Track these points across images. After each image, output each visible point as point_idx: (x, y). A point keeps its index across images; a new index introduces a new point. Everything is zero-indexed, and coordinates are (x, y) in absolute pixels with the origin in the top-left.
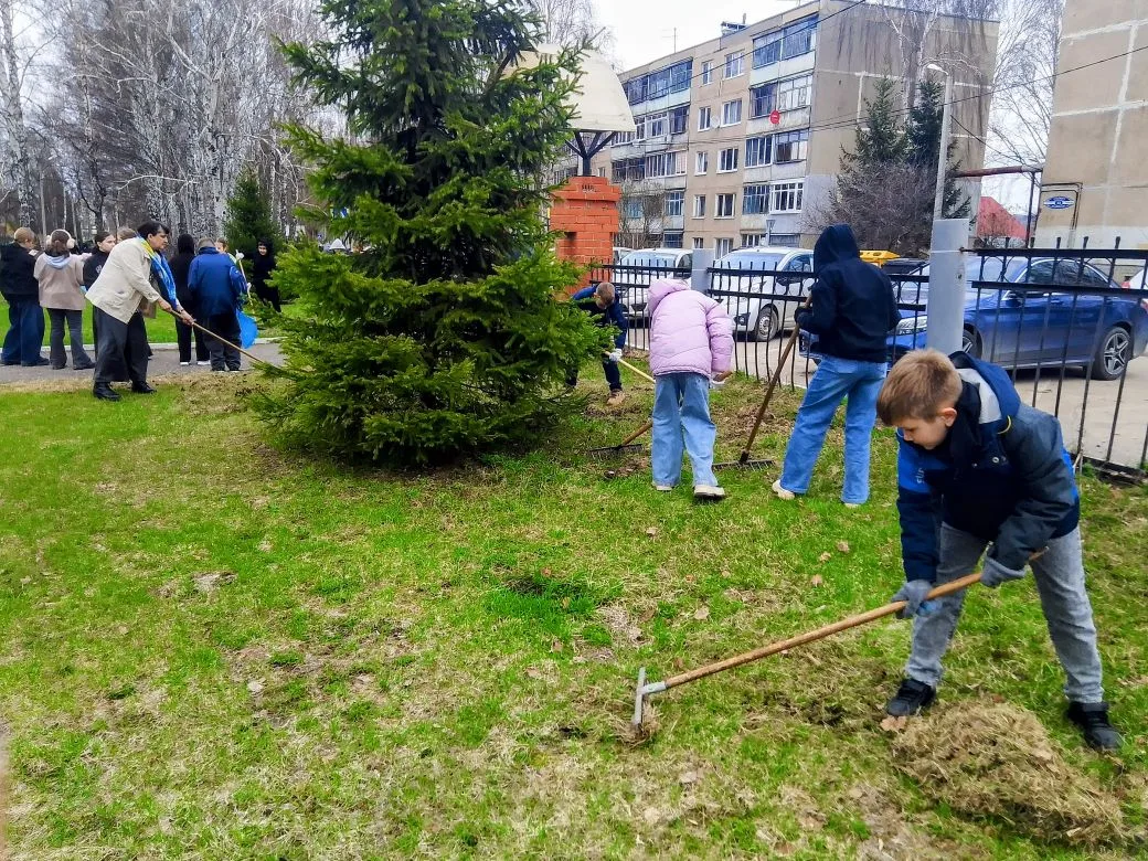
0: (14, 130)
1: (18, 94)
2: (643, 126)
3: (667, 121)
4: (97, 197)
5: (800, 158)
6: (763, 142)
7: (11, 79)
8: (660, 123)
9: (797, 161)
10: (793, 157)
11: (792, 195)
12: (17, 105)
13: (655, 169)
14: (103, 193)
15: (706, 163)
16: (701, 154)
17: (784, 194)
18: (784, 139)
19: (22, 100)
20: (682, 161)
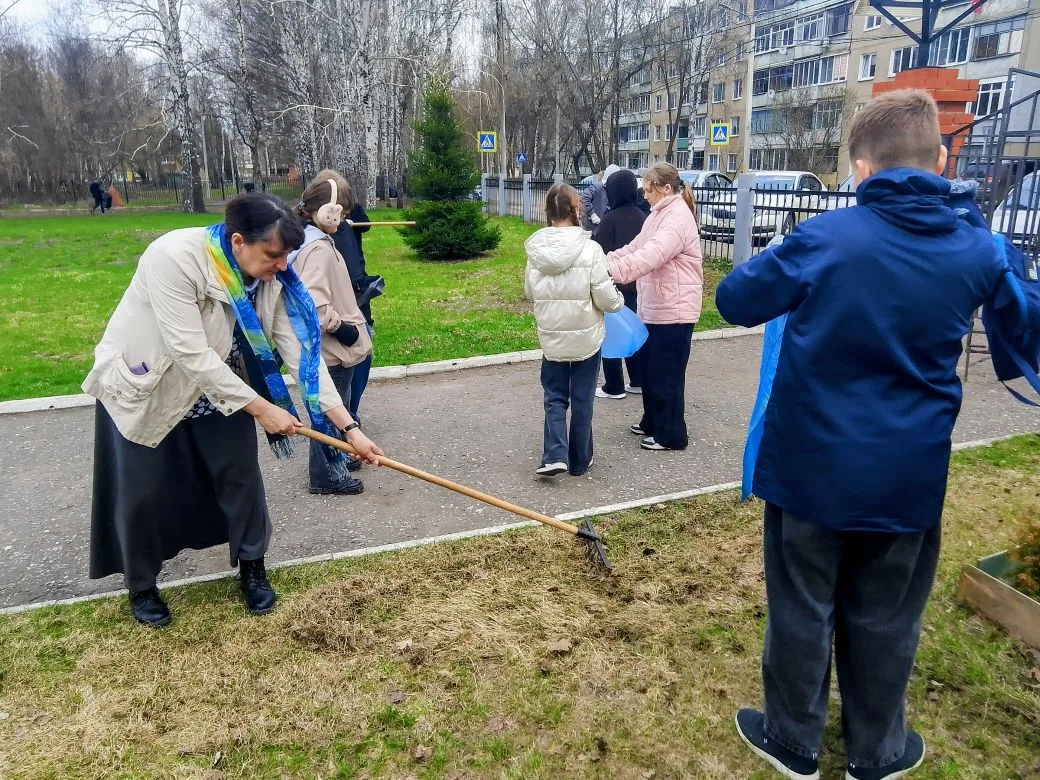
0: (174, 65)
1: (177, 28)
2: (792, 31)
3: (823, 24)
4: (253, 132)
5: (1012, 51)
6: (956, 35)
7: (171, 12)
8: (814, 25)
9: (1008, 55)
10: (1002, 50)
11: (996, 97)
12: (177, 40)
13: (806, 78)
14: (258, 126)
15: (873, 67)
16: (866, 57)
17: (985, 97)
18: (987, 31)
19: (182, 34)
20: (841, 67)
